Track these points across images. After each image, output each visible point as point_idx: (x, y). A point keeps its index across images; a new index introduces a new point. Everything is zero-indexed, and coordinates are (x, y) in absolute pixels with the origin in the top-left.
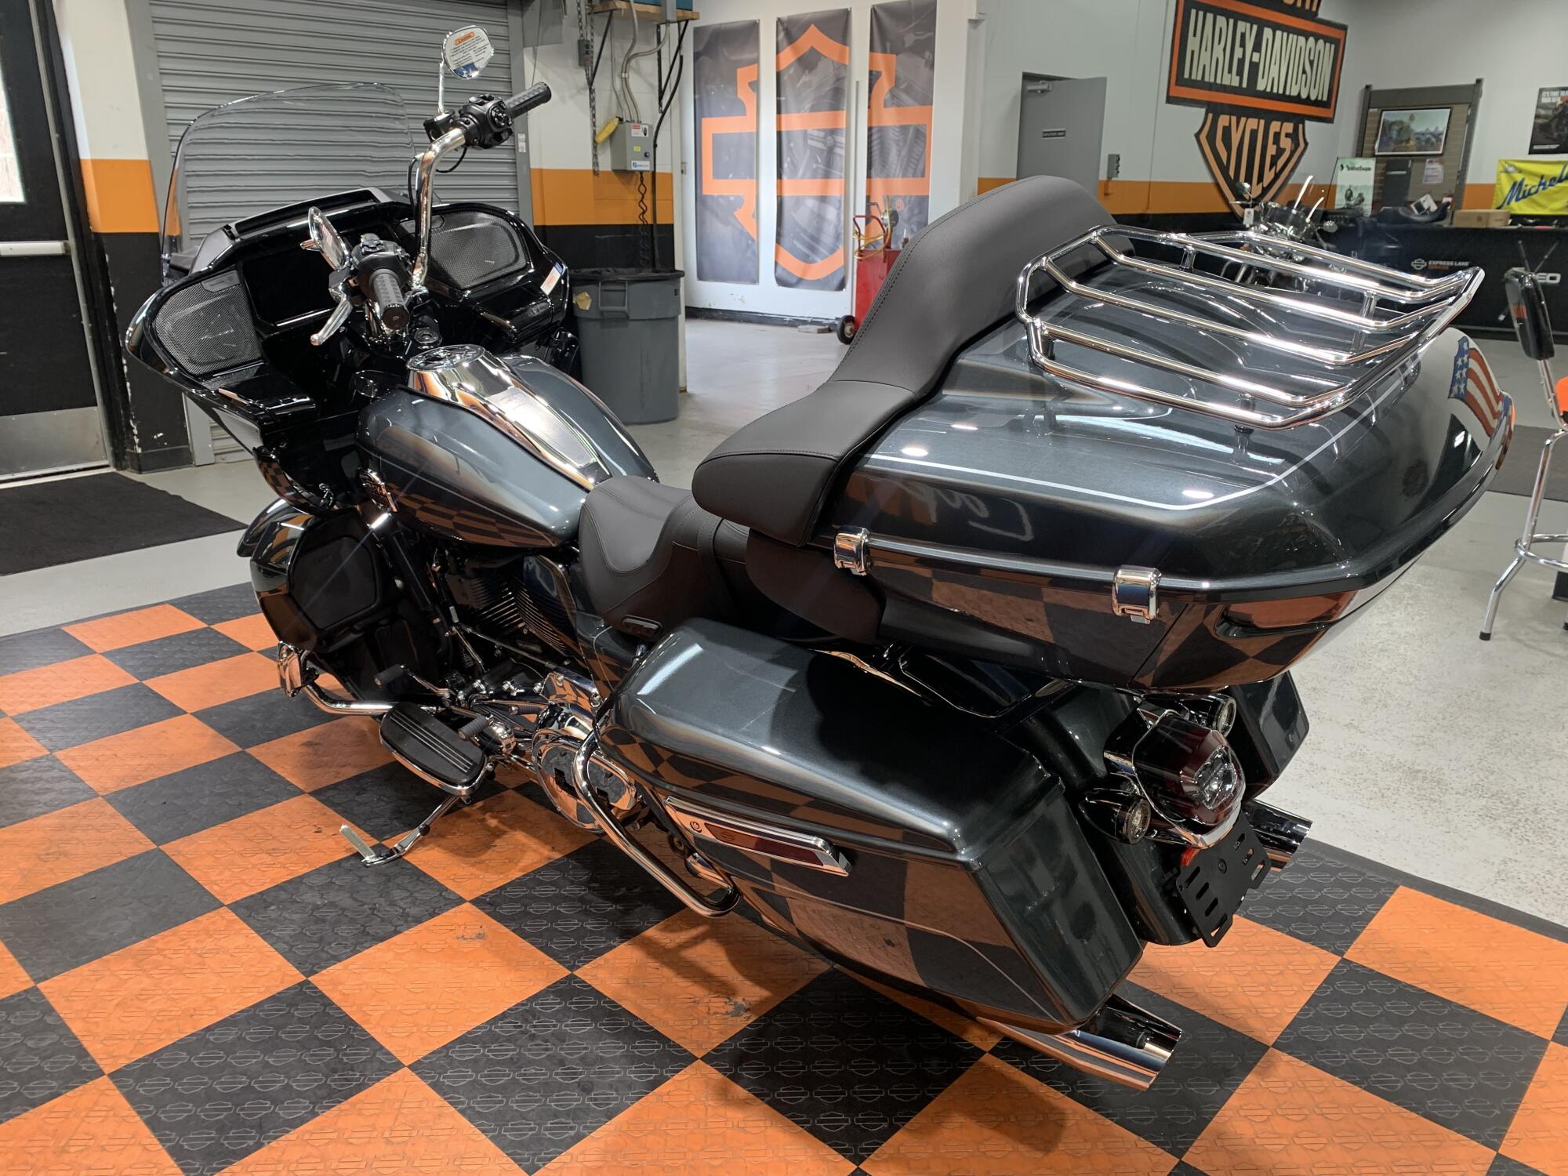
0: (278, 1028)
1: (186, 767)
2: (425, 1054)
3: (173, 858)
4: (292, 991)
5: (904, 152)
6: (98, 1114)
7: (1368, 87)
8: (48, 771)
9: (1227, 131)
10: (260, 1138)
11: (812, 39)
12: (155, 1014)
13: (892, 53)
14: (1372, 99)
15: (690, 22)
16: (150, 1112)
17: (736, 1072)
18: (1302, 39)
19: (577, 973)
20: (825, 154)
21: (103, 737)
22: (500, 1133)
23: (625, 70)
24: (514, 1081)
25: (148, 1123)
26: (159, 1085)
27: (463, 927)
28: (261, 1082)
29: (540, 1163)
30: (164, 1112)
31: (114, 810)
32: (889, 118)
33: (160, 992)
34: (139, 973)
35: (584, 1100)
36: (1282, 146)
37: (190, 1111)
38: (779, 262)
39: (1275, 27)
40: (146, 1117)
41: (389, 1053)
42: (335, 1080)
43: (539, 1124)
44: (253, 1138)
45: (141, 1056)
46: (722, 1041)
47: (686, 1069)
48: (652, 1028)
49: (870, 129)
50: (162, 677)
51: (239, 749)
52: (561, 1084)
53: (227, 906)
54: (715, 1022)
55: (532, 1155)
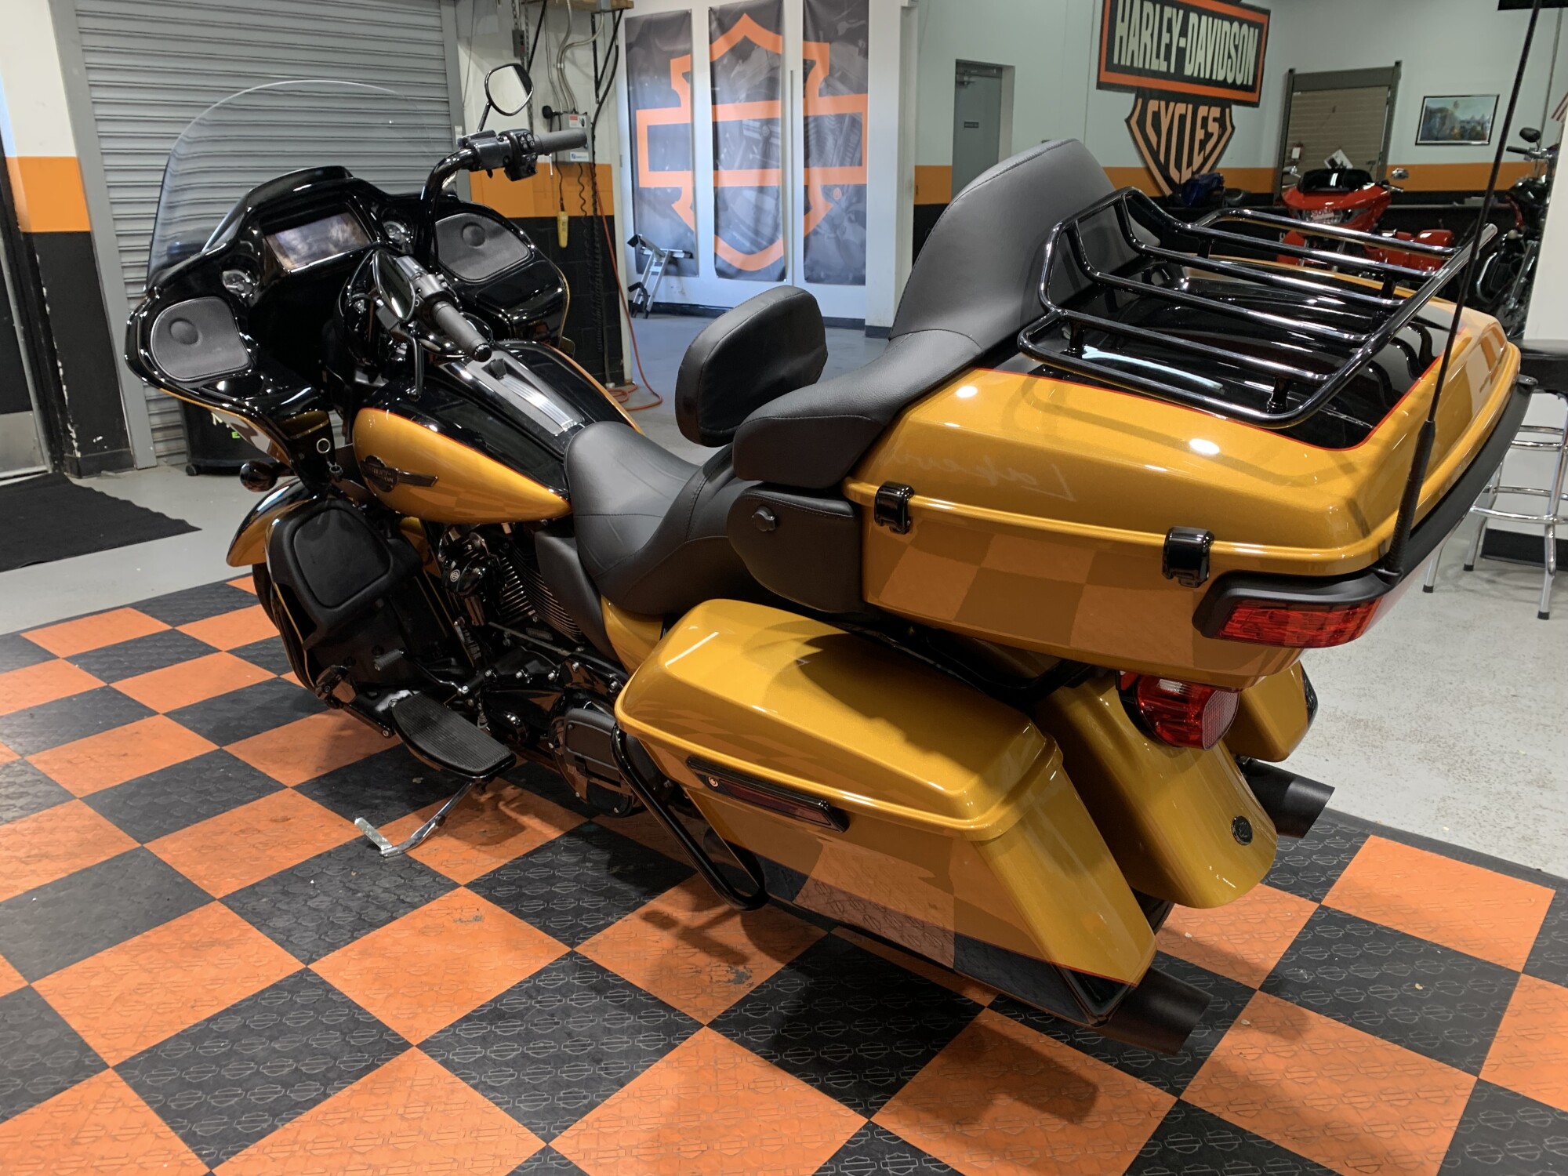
0: (282, 1015)
1: (163, 767)
2: (433, 1033)
3: (158, 855)
4: (293, 979)
5: (840, 141)
6: (105, 1105)
7: (1291, 71)
8: (21, 775)
9: (1156, 116)
10: (274, 1120)
11: (747, 27)
12: (154, 1007)
13: (825, 42)
14: (1295, 82)
15: (625, 12)
16: (160, 1101)
17: (742, 1037)
18: (1226, 24)
19: (578, 949)
20: (761, 145)
21: (74, 740)
22: (514, 1103)
23: (560, 61)
24: (524, 1055)
25: (159, 1112)
26: (165, 1075)
27: (459, 911)
28: (268, 1067)
29: (557, 1131)
30: (171, 1102)
31: (92, 811)
32: (825, 107)
33: (158, 986)
34: (137, 967)
35: (594, 1071)
36: (1210, 130)
37: (200, 1098)
38: (719, 254)
39: (1201, 12)
40: (156, 1106)
41: (397, 1035)
42: (345, 1062)
43: (552, 1095)
44: (265, 1121)
45: (144, 1048)
46: (727, 1008)
47: (692, 1036)
48: (655, 998)
49: (806, 118)
50: (130, 679)
51: (217, 747)
52: (570, 1056)
53: (221, 900)
54: (717, 990)
55: (548, 1124)
